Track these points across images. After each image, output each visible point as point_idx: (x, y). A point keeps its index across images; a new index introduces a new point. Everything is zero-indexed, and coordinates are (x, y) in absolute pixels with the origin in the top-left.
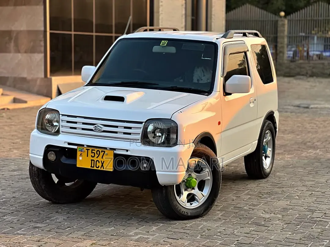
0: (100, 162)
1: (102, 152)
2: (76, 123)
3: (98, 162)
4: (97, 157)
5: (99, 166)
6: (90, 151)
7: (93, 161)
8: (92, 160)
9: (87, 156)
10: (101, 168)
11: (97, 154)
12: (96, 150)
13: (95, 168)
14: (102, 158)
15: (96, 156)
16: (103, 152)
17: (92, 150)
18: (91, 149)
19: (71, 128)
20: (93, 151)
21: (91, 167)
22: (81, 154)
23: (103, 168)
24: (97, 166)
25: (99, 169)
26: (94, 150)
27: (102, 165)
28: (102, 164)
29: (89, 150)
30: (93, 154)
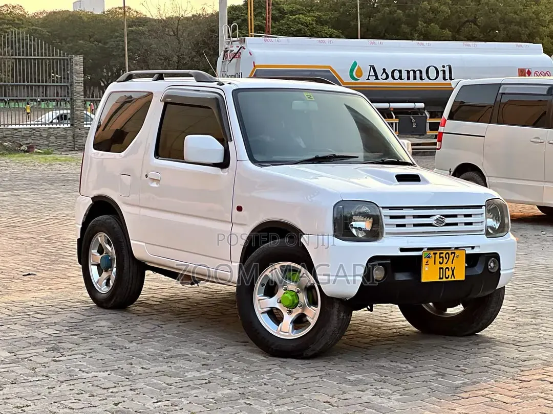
0: (450, 269)
1: (451, 254)
2: (403, 217)
3: (447, 270)
4: (446, 263)
5: (449, 276)
6: (437, 256)
7: (441, 270)
8: (440, 268)
9: (435, 264)
10: (451, 278)
11: (446, 258)
12: (445, 252)
13: (444, 279)
14: (452, 263)
15: (445, 261)
16: (453, 254)
17: (440, 253)
18: (438, 252)
19: (398, 226)
20: (441, 255)
21: (440, 278)
22: (427, 262)
23: (454, 278)
24: (447, 276)
25: (449, 279)
26: (443, 253)
27: (453, 274)
28: (453, 271)
29: (436, 253)
30: (442, 259)
